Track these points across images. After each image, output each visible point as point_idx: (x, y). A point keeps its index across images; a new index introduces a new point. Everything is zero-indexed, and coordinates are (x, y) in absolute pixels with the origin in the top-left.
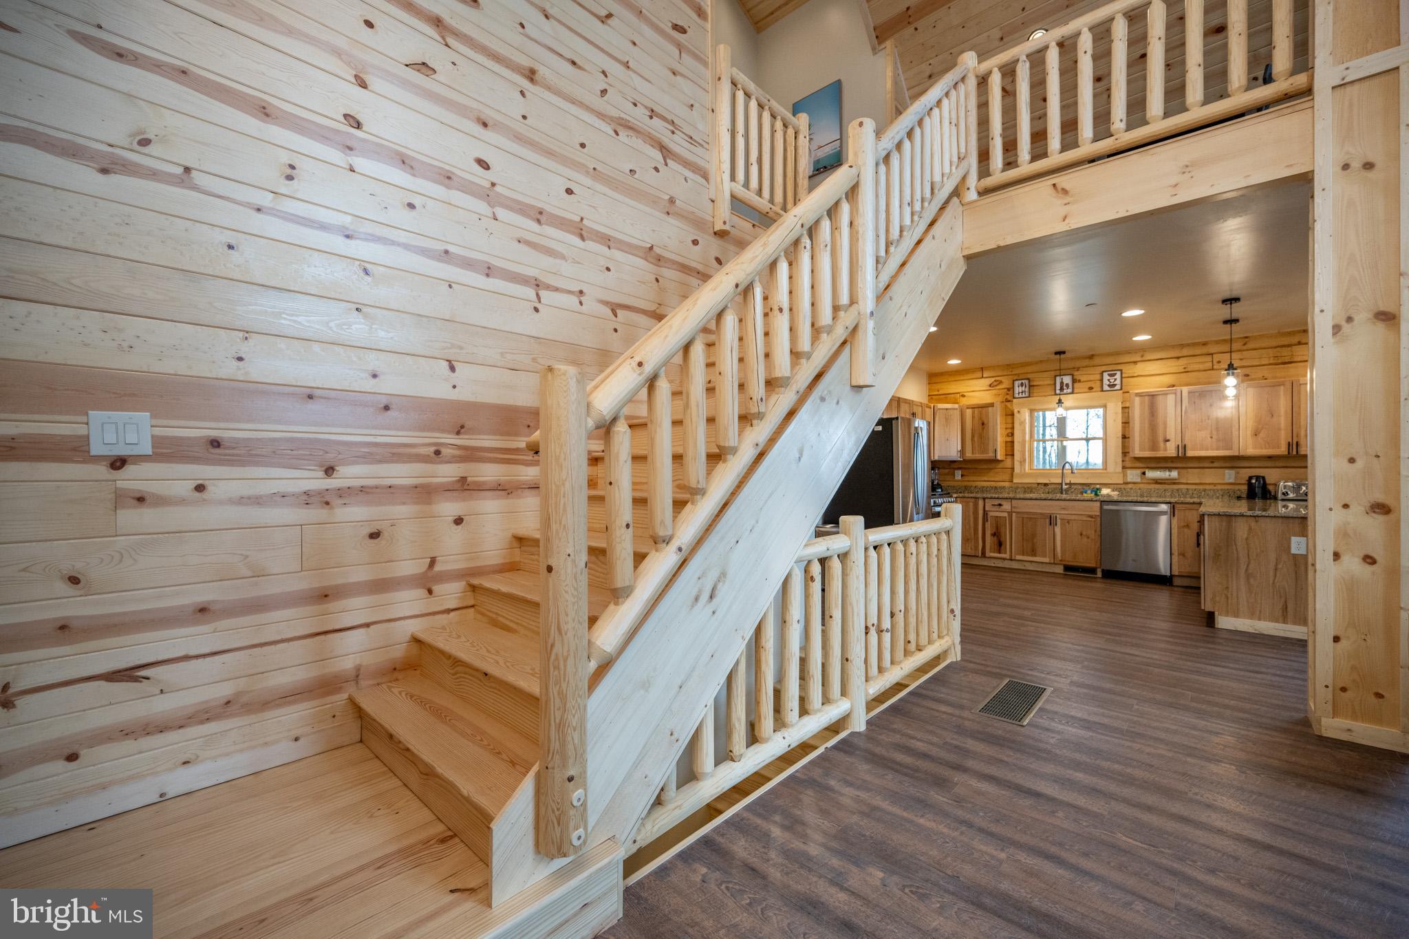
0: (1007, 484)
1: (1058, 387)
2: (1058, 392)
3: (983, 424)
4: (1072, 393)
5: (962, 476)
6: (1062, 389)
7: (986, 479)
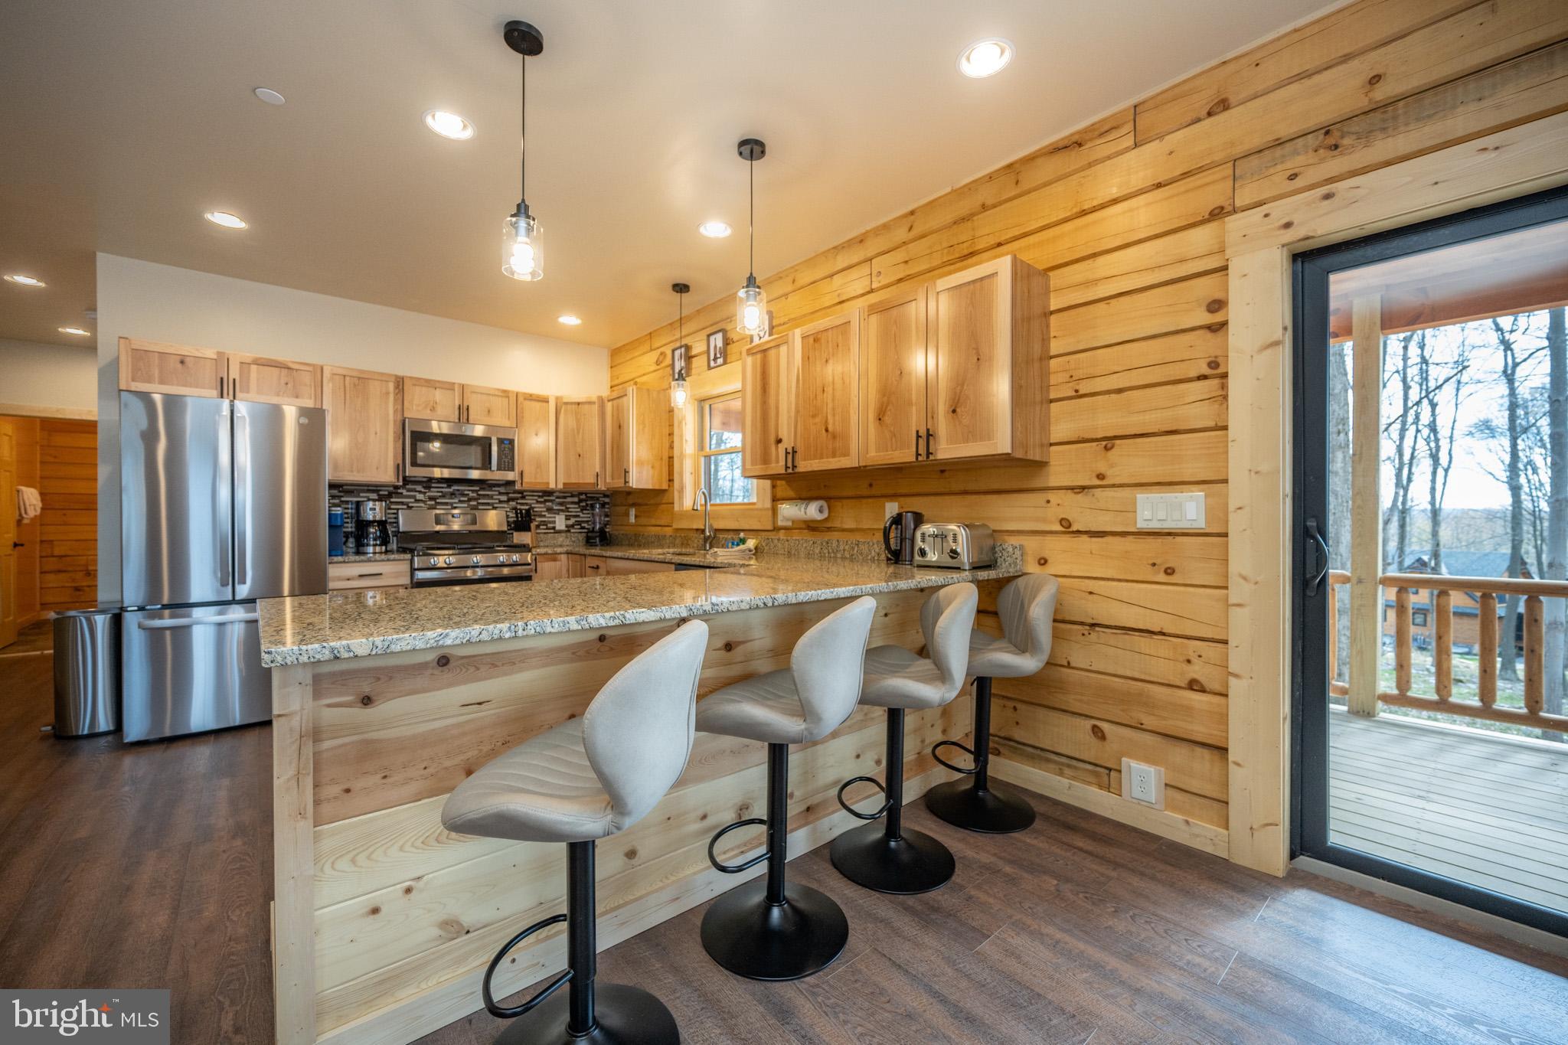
0: (668, 531)
1: (712, 357)
2: (712, 364)
3: (620, 427)
4: (725, 363)
5: (636, 517)
6: (715, 359)
7: (653, 522)
